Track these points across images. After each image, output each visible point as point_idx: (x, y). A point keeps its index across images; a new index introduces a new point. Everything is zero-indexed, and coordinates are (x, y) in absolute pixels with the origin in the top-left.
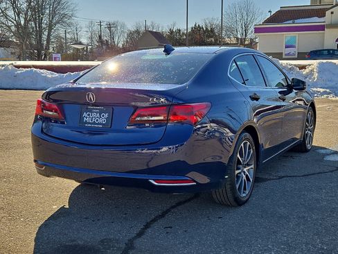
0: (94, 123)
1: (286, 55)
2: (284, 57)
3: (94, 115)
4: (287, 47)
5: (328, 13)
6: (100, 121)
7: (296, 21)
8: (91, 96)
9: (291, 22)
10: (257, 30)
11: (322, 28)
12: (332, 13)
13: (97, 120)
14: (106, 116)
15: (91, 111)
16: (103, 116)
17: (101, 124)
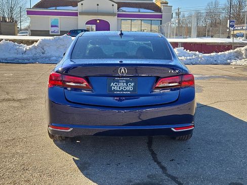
0: (122, 90)
1: (52, 32)
2: (50, 33)
3: (121, 84)
4: (52, 26)
5: (79, 4)
6: (127, 88)
7: (58, 8)
8: (123, 70)
9: (54, 8)
10: (29, 13)
11: (76, 14)
12: (82, 4)
13: (125, 88)
14: (133, 84)
15: (118, 81)
16: (130, 85)
17: (128, 91)
